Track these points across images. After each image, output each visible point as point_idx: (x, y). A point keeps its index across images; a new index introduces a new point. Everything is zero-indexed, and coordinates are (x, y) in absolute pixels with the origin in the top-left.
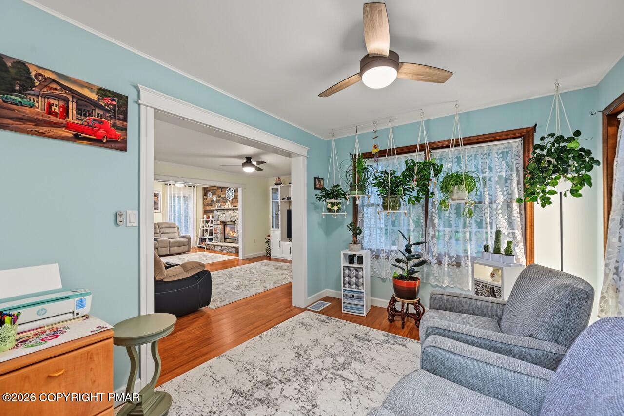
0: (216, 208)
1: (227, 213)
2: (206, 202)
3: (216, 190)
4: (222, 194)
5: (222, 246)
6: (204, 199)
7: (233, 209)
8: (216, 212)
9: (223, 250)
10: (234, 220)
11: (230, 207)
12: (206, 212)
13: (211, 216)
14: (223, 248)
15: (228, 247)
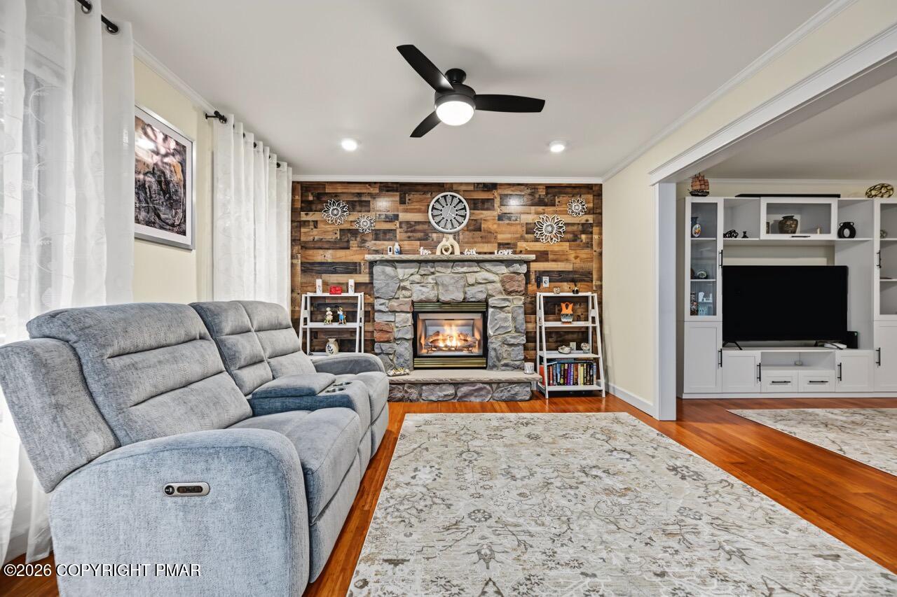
0: (389, 256)
1: (445, 274)
2: (308, 234)
3: (374, 196)
4: (406, 211)
5: (456, 384)
6: (297, 224)
7: (478, 262)
8: (389, 270)
9: (466, 395)
10: (482, 296)
11: (457, 252)
12: (309, 269)
13: (351, 282)
14: (464, 389)
15: (490, 383)
